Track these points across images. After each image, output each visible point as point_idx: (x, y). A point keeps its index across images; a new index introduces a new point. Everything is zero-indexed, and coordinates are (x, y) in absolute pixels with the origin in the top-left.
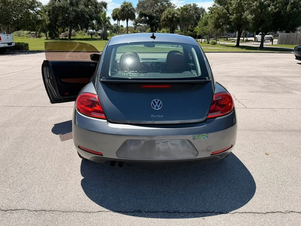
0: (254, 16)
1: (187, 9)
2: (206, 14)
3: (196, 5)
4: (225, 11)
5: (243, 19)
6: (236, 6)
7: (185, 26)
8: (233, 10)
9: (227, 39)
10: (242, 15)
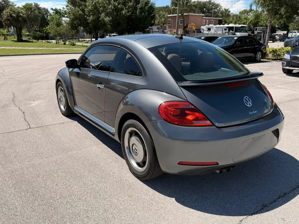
0: (111, 18)
1: (31, 8)
2: (50, 15)
3: (38, 4)
4: (80, 12)
5: (100, 21)
6: (92, 8)
7: (31, 26)
8: (90, 11)
9: (79, 40)
10: (100, 17)
